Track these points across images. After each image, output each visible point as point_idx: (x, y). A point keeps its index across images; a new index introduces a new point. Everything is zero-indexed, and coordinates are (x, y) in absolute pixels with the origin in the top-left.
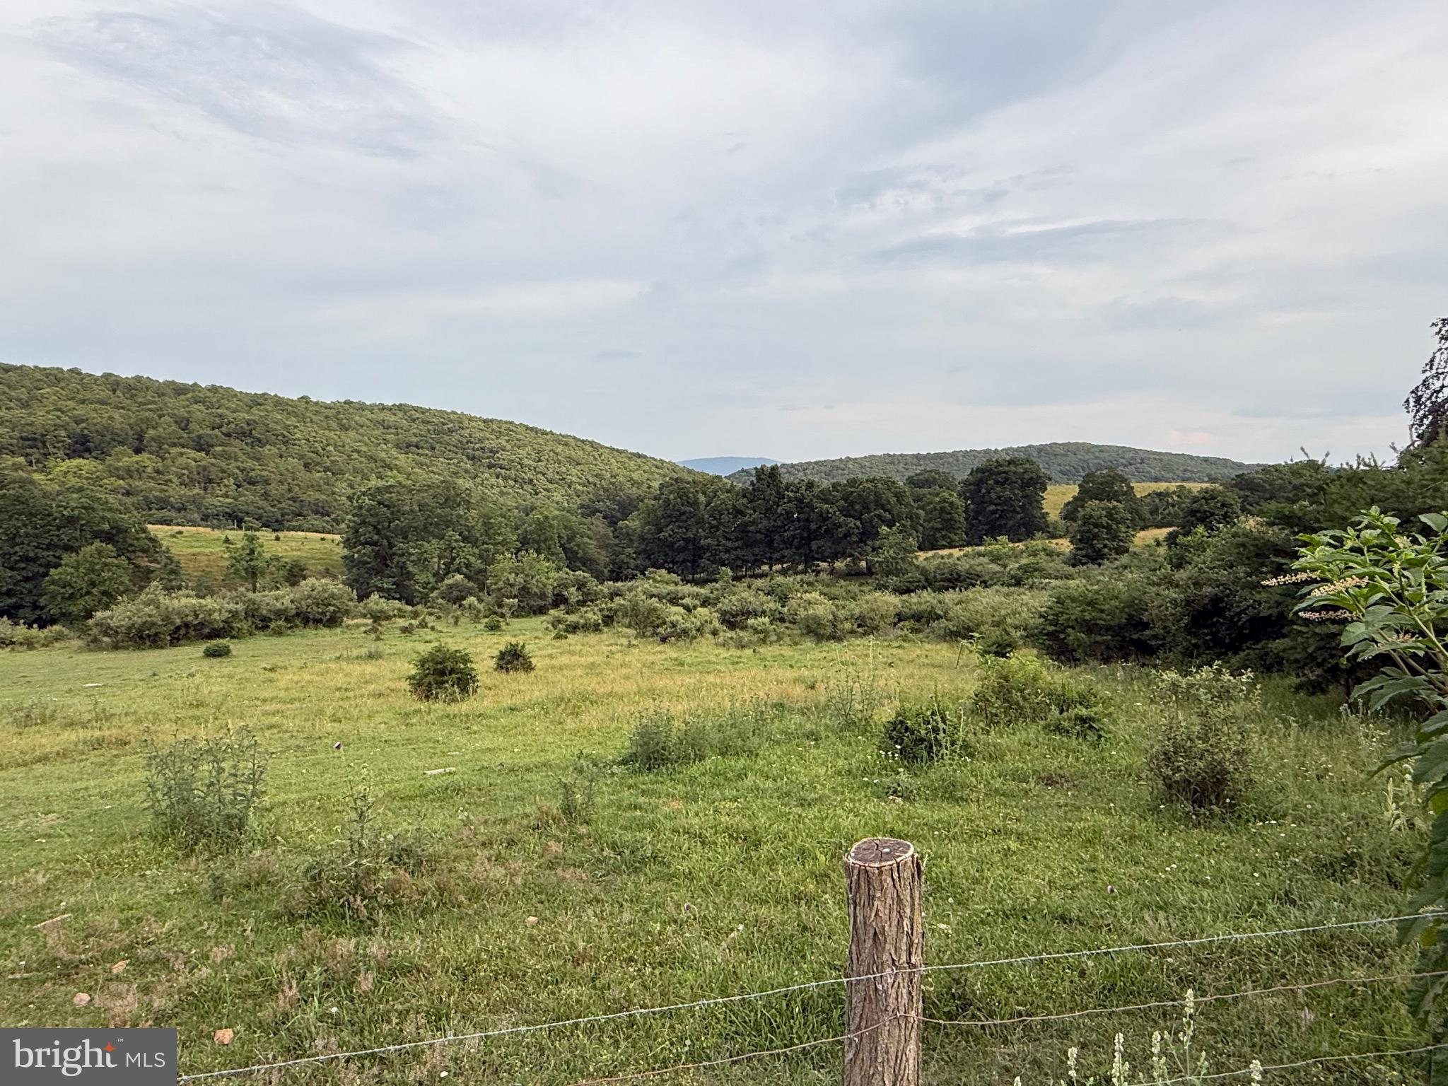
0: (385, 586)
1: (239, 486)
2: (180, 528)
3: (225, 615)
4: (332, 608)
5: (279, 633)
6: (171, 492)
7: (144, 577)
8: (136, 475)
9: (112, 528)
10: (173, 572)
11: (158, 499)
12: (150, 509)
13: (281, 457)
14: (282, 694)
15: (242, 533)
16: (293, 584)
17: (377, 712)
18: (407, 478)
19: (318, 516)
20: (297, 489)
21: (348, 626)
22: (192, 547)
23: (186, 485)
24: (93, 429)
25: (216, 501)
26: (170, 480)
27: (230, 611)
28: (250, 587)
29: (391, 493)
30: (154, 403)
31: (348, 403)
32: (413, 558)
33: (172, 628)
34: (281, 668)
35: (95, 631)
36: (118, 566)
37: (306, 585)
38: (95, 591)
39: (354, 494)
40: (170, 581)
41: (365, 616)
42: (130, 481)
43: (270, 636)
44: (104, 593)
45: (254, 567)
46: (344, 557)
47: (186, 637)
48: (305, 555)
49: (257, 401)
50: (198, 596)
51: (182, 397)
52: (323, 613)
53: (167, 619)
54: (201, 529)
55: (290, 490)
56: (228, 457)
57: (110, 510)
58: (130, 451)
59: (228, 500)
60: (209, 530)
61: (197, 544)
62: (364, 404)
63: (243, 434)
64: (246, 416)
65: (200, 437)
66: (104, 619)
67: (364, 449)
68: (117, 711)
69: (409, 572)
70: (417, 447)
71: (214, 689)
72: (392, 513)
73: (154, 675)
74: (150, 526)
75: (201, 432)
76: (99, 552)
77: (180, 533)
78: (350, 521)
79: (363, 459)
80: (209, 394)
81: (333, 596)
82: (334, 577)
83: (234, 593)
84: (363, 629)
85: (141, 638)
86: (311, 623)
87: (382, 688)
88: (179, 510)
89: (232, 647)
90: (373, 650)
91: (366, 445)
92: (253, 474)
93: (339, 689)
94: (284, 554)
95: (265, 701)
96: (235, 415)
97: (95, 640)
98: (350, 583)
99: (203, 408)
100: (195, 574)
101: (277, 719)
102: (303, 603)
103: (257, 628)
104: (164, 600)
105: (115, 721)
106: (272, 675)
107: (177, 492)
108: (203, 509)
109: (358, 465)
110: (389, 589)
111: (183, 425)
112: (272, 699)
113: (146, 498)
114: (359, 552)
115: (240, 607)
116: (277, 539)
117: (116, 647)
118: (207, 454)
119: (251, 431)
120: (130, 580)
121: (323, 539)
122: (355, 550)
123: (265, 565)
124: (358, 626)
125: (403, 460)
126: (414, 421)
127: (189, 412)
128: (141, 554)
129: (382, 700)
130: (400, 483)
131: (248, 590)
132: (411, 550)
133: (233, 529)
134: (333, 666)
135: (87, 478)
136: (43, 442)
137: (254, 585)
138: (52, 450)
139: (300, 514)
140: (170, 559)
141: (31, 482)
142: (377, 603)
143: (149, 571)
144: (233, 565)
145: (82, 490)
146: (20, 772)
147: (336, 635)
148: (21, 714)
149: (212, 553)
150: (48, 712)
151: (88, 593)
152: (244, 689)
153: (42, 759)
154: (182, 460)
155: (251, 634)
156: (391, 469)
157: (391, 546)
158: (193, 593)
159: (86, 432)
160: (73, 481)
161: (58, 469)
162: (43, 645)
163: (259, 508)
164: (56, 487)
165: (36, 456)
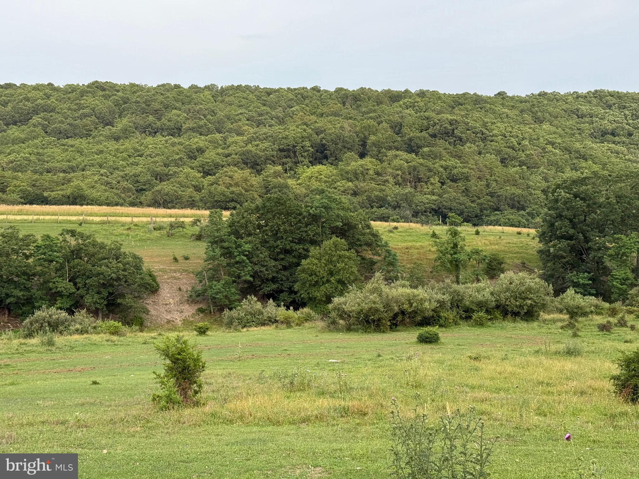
0: (581, 281)
1: (443, 184)
2: (395, 224)
3: (435, 305)
4: (529, 302)
5: (480, 324)
6: (388, 192)
8: (361, 178)
9: (345, 224)
10: (390, 264)
11: (379, 199)
12: (372, 207)
13: (480, 153)
14: (488, 383)
15: (446, 228)
17: (581, 410)
18: (603, 169)
19: (514, 211)
20: (494, 184)
21: (545, 321)
22: (405, 241)
23: (400, 184)
24: (329, 138)
25: (424, 199)
26: (387, 181)
27: (438, 301)
28: (454, 279)
29: (586, 185)
30: (375, 111)
31: (543, 95)
32: (610, 252)
33: (392, 314)
34: (485, 357)
35: (333, 314)
36: (349, 258)
37: (505, 277)
38: (332, 279)
39: (548, 187)
40: (389, 272)
41: (561, 311)
42: (356, 182)
43: (473, 326)
44: (340, 282)
45: (457, 260)
46: (540, 252)
47: (403, 322)
48: (503, 248)
49: (458, 101)
50: (411, 287)
51: (396, 104)
52: (521, 306)
53: (387, 306)
54: (413, 225)
55: (488, 186)
56: (435, 156)
57: (343, 208)
58: (356, 156)
59: (434, 198)
60: (419, 225)
61: (410, 238)
62: (558, 94)
63: (446, 134)
64: (450, 117)
65: (411, 140)
66: (340, 304)
67: (559, 140)
68: (355, 386)
69: (606, 268)
70: (613, 134)
71: (429, 373)
72: (588, 206)
73: (379, 356)
74: (372, 223)
75: (412, 135)
76: (336, 245)
77: (396, 228)
78: (546, 214)
79: (557, 151)
80: (418, 99)
81: (530, 290)
82: (531, 271)
83: (441, 285)
84: (560, 324)
85: (368, 322)
86: (509, 316)
87: (584, 387)
88: (394, 208)
89: (440, 335)
90: (571, 346)
91: (561, 136)
92: (455, 171)
93: (542, 383)
94: (484, 248)
95: (473, 388)
96: (440, 116)
97: (334, 322)
98: (547, 278)
99: (412, 112)
100: (409, 266)
101: (485, 407)
102: (502, 295)
103: (461, 317)
104: (386, 289)
105: (354, 394)
106: (477, 364)
107: (392, 191)
108: (414, 206)
109: (553, 158)
110: (584, 285)
111: (397, 129)
112: (480, 387)
113: (369, 198)
114: (554, 246)
115: (447, 297)
116: (477, 233)
117: (349, 329)
118: (416, 155)
119: (453, 130)
120: (358, 271)
121: (519, 233)
122: (551, 244)
123: (466, 258)
124: (554, 321)
126: (610, 107)
127: (402, 117)
128: (365, 247)
129: (585, 398)
130: (595, 174)
131: (453, 282)
132: (609, 245)
133: (439, 224)
134: (533, 359)
135: (326, 182)
136: (295, 152)
137: (457, 277)
138: (301, 159)
139: (497, 209)
140: (388, 252)
141: (287, 187)
142: (573, 299)
143: (373, 263)
144: (440, 258)
145: (323, 192)
146: (292, 429)
147: (533, 329)
148: (287, 381)
149: (422, 247)
150: (306, 381)
151: (328, 281)
152: (453, 375)
153: (306, 420)
154: (397, 162)
155: (456, 324)
156: (586, 160)
157: (587, 240)
158: (407, 283)
159: (324, 142)
160: (315, 185)
161: (305, 175)
162: (297, 324)
163: (461, 204)
164: (304, 190)
165: (290, 164)
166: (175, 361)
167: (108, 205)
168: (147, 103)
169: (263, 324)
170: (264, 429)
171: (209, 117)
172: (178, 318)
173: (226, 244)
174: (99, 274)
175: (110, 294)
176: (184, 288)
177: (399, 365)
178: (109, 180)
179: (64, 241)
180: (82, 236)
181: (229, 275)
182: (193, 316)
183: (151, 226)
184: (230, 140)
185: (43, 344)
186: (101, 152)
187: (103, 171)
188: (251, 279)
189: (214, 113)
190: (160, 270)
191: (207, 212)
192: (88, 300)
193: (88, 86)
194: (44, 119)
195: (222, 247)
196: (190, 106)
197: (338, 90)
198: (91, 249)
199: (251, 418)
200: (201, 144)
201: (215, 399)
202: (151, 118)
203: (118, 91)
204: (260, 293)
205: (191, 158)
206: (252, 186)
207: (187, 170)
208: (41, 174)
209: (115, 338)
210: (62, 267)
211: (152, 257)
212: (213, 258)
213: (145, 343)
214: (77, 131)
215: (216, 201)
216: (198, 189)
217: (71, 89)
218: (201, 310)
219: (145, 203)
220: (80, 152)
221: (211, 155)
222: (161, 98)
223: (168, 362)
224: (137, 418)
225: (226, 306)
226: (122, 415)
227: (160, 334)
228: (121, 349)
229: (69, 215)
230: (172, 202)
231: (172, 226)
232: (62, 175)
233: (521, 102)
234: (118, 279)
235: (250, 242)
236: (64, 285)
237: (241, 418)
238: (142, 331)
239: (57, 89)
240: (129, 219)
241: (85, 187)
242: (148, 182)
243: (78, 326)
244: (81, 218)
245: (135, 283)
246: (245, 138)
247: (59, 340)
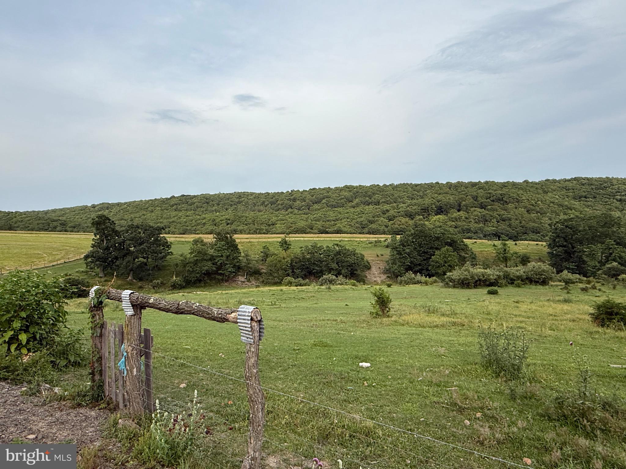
0: (571, 267)
1: (498, 222)
2: (475, 240)
3: (495, 277)
4: (544, 276)
5: (518, 286)
6: (471, 226)
7: (463, 261)
8: (458, 220)
9: (451, 241)
10: (473, 258)
11: (467, 229)
12: (464, 233)
13: (516, 208)
14: (523, 314)
15: (500, 242)
16: (523, 265)
17: (573, 329)
18: (581, 214)
19: (534, 234)
20: (524, 222)
21: (552, 285)
22: (480, 248)
23: (477, 223)
24: (443, 203)
25: (489, 229)
26: (471, 221)
27: (497, 275)
29: (572, 221)
30: (464, 191)
31: (547, 180)
32: (586, 253)
33: (474, 281)
34: (521, 302)
35: (447, 280)
36: (454, 256)
37: (530, 265)
38: (446, 265)
39: (552, 223)
40: (473, 262)
41: (560, 281)
42: (456, 222)
43: (515, 287)
44: (450, 266)
45: (506, 257)
46: (549, 253)
47: (480, 285)
48: (529, 251)
49: (504, 185)
50: (484, 269)
51: (474, 187)
52: (539, 279)
53: (472, 277)
54: (484, 241)
55: (521, 223)
56: (493, 210)
57: (451, 234)
58: (456, 211)
59: (494, 228)
60: (486, 241)
61: (482, 247)
62: (556, 180)
63: (499, 200)
64: (500, 192)
65: (482, 203)
66: (450, 276)
67: (556, 201)
68: (458, 312)
69: (584, 261)
70: (585, 197)
71: (494, 308)
72: (573, 231)
73: (469, 299)
74: (464, 240)
75: (482, 201)
76: (447, 250)
77: (476, 242)
78: (551, 235)
79: (556, 206)
80: (485, 185)
81: (544, 271)
82: (544, 262)
83: (498, 268)
84: (560, 287)
85: (463, 284)
86: (533, 283)
87: (574, 318)
88: (475, 233)
89: (498, 291)
90: (567, 298)
92: (504, 216)
93: (552, 315)
94: (519, 251)
95: (516, 316)
96: (496, 192)
97: (447, 284)
98: (553, 265)
99: (482, 191)
100: (482, 259)
101: (523, 325)
102: (529, 273)
103: (509, 283)
104: (471, 270)
105: (458, 316)
106: (517, 305)
107: (473, 226)
108: (484, 232)
109: (553, 209)
110: (573, 269)
111: (475, 198)
112: (520, 315)
113: (462, 229)
114: (555, 250)
115: (501, 274)
116: (516, 244)
117: (454, 287)
118: (485, 210)
119: (502, 198)
120: (458, 261)
121: (537, 244)
122: (554, 249)
123: (511, 256)
124: (557, 286)
125: (576, 204)
126: (583, 185)
127: (477, 193)
128: (461, 251)
129: (575, 323)
130: (577, 216)
131: (504, 267)
132: (585, 250)
133: (496, 240)
134: (546, 303)
135: (442, 222)
136: (428, 210)
137: (506, 265)
138: (431, 213)
139: (526, 233)
140: (472, 253)
141: (425, 225)
142: (567, 275)
143: (465, 258)
144: (497, 256)
145: (441, 227)
146: (430, 330)
147: (546, 289)
148: (427, 308)
149: (488, 251)
150: (436, 309)
151: (444, 265)
152: (506, 309)
153: (437, 326)
154: (475, 213)
155: (506, 286)
156: (571, 210)
157: (573, 248)
158: (482, 267)
159: (441, 205)
160: (438, 224)
161: (433, 219)
162: (430, 284)
163: (507, 231)
164: (432, 226)
165: (426, 215)
166: (379, 298)
167: (350, 233)
168: (366, 193)
169: (415, 284)
170: (417, 329)
171: (391, 197)
172: (379, 280)
173: (398, 249)
174: (347, 261)
175: (352, 269)
176: (381, 267)
177: (479, 304)
178: (351, 224)
179: (334, 248)
180: (340, 246)
181: (400, 262)
182: (385, 279)
183: (367, 242)
184: (400, 206)
185: (326, 288)
186: (348, 213)
187: (348, 220)
188: (410, 264)
189: (393, 195)
190: (372, 260)
191: (390, 236)
192: (343, 271)
193: (343, 187)
194: (327, 201)
195: (397, 251)
196: (383, 193)
197: (448, 183)
198: (344, 252)
199: (412, 324)
200: (388, 208)
201: (395, 315)
202: (367, 198)
203: (354, 188)
204: (414, 270)
205: (383, 214)
206: (409, 225)
207: (382, 219)
208: (326, 222)
209: (354, 287)
210: (333, 258)
211: (368, 254)
212: (393, 255)
213: (366, 290)
214: (339, 205)
215: (394, 231)
216: (387, 227)
217: (337, 189)
218: (388, 277)
219: (365, 232)
220: (340, 213)
221: (392, 213)
222: (371, 190)
223: (376, 298)
224: (364, 321)
225: (399, 275)
226: (358, 319)
227: (372, 286)
228: (356, 292)
229: (335, 238)
230: (376, 232)
231: (376, 242)
232: (333, 222)
233: (536, 184)
234: (355, 263)
235: (409, 249)
236: (334, 266)
237: (408, 323)
238: (364, 285)
239: (332, 189)
240: (359, 239)
241: (342, 227)
242: (366, 224)
243: (339, 282)
244: (340, 239)
245: (361, 265)
246: (406, 205)
247: (333, 287)
